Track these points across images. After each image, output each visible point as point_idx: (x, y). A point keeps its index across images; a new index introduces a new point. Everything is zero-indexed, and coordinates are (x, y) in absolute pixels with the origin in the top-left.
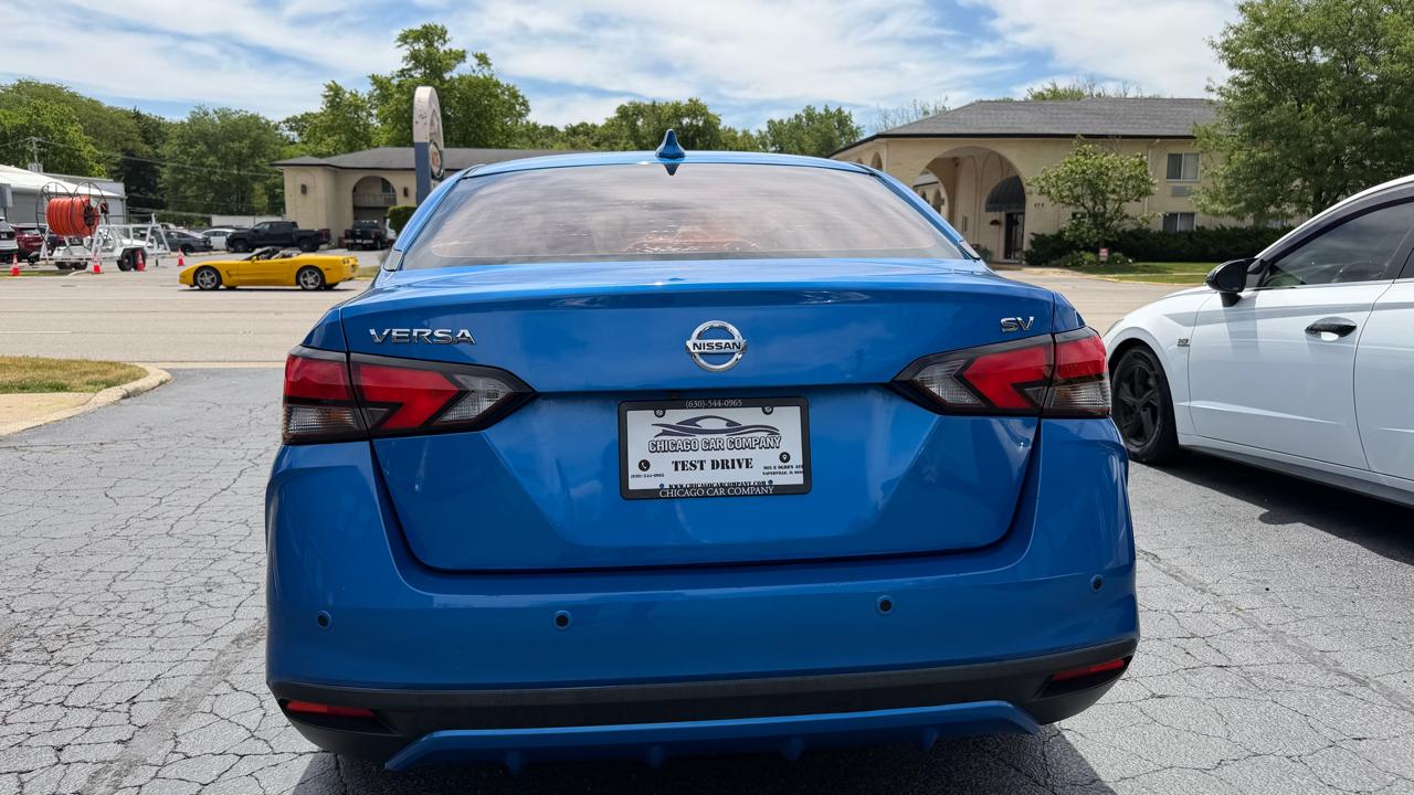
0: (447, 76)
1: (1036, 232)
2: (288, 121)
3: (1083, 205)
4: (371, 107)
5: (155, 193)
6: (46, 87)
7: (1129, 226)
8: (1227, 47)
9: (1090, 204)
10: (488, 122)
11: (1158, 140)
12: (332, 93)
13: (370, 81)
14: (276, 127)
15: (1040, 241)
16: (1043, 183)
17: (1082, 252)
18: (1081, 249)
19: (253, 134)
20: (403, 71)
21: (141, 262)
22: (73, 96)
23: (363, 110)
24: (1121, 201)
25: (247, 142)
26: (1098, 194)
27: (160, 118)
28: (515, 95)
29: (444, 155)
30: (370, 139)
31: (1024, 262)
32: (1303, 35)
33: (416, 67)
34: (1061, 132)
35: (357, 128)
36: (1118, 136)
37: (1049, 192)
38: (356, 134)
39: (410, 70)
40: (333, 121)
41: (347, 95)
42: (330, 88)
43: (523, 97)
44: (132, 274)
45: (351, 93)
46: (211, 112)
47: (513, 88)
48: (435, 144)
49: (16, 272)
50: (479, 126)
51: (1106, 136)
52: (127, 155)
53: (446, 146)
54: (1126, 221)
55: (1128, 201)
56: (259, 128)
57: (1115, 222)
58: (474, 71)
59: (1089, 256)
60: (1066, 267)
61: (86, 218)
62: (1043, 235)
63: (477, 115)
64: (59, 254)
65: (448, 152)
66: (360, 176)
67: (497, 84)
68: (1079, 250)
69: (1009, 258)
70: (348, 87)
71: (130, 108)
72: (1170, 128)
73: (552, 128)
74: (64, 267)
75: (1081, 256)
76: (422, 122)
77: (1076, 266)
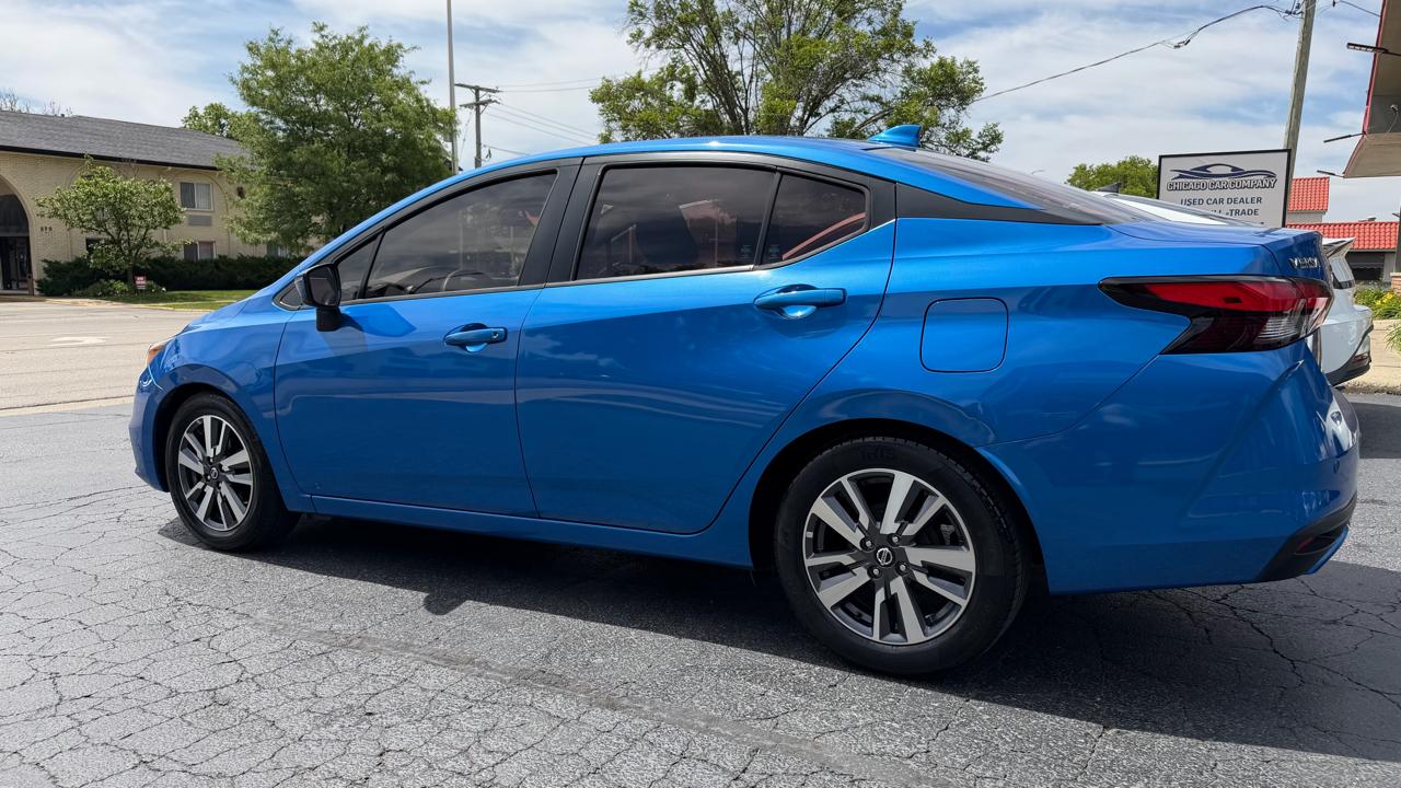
1: (49, 259)
3: (106, 230)
7: (156, 253)
8: (246, 86)
9: (113, 230)
11: (170, 168)
15: (54, 268)
16: (58, 205)
17: (112, 281)
18: (111, 278)
24: (148, 228)
26: (122, 220)
31: (36, 293)
32: (316, 84)
34: (62, 149)
36: (132, 160)
37: (66, 215)
51: (119, 159)
54: (156, 249)
55: (155, 228)
57: (144, 249)
59: (120, 285)
60: (95, 296)
62: (57, 263)
68: (108, 278)
69: (11, 288)
72: (179, 157)
75: (111, 285)
77: (108, 295)
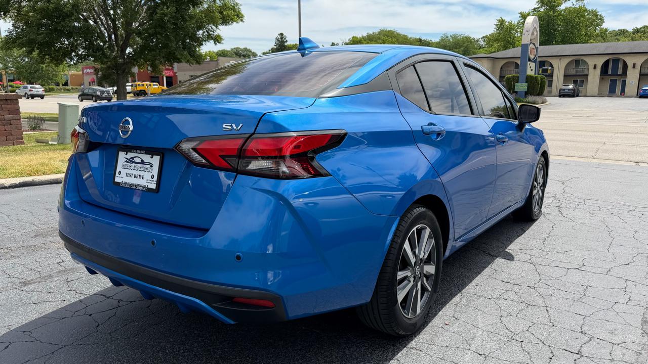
0: (558, 8)
2: (483, 37)
4: (518, 28)
6: (389, 31)
10: (578, 30)
12: (499, 23)
13: (519, 15)
14: (477, 41)
19: (465, 45)
20: (535, 9)
22: (398, 34)
23: (513, 30)
25: (462, 49)
27: (431, 41)
28: (596, 15)
29: (539, 50)
30: (515, 43)
33: (542, 6)
35: (509, 39)
38: (509, 42)
39: (538, 8)
40: (499, 36)
41: (507, 23)
42: (499, 21)
43: (600, 15)
45: (509, 22)
46: (449, 36)
47: (595, 11)
48: (534, 44)
50: (572, 33)
53: (540, 45)
56: (468, 42)
58: (573, 5)
63: (572, 27)
65: (541, 48)
66: (504, 62)
67: (586, 10)
70: (507, 19)
71: (418, 37)
73: (624, 30)
76: (526, 33)
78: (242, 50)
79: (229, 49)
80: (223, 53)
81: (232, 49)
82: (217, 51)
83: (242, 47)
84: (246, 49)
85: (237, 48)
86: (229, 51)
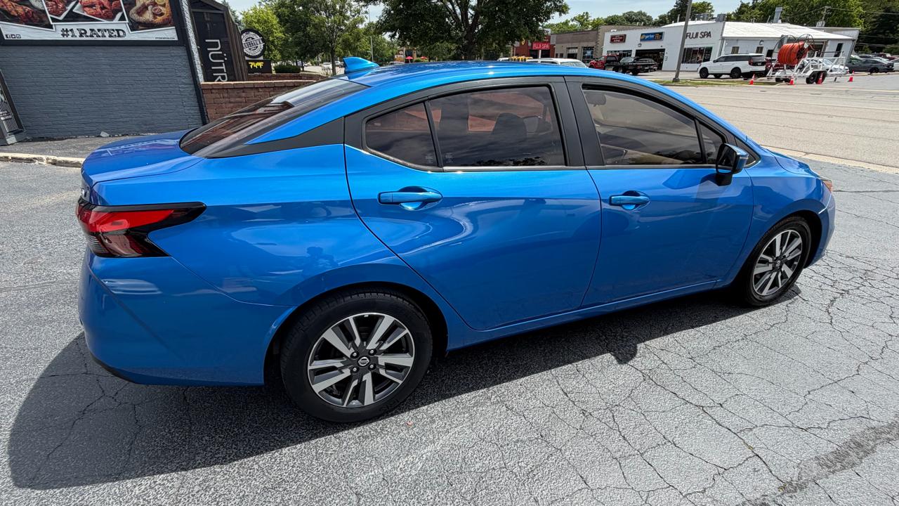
5: (894, 34)
21: (821, 79)
44: (814, 86)
49: (752, 83)
52: (886, 11)
61: (797, 55)
64: (778, 74)
74: (778, 80)
78: (635, 14)
79: (620, 14)
80: (612, 19)
81: (624, 14)
82: (606, 17)
83: (636, 11)
84: (640, 13)
85: (630, 12)
86: (620, 17)
